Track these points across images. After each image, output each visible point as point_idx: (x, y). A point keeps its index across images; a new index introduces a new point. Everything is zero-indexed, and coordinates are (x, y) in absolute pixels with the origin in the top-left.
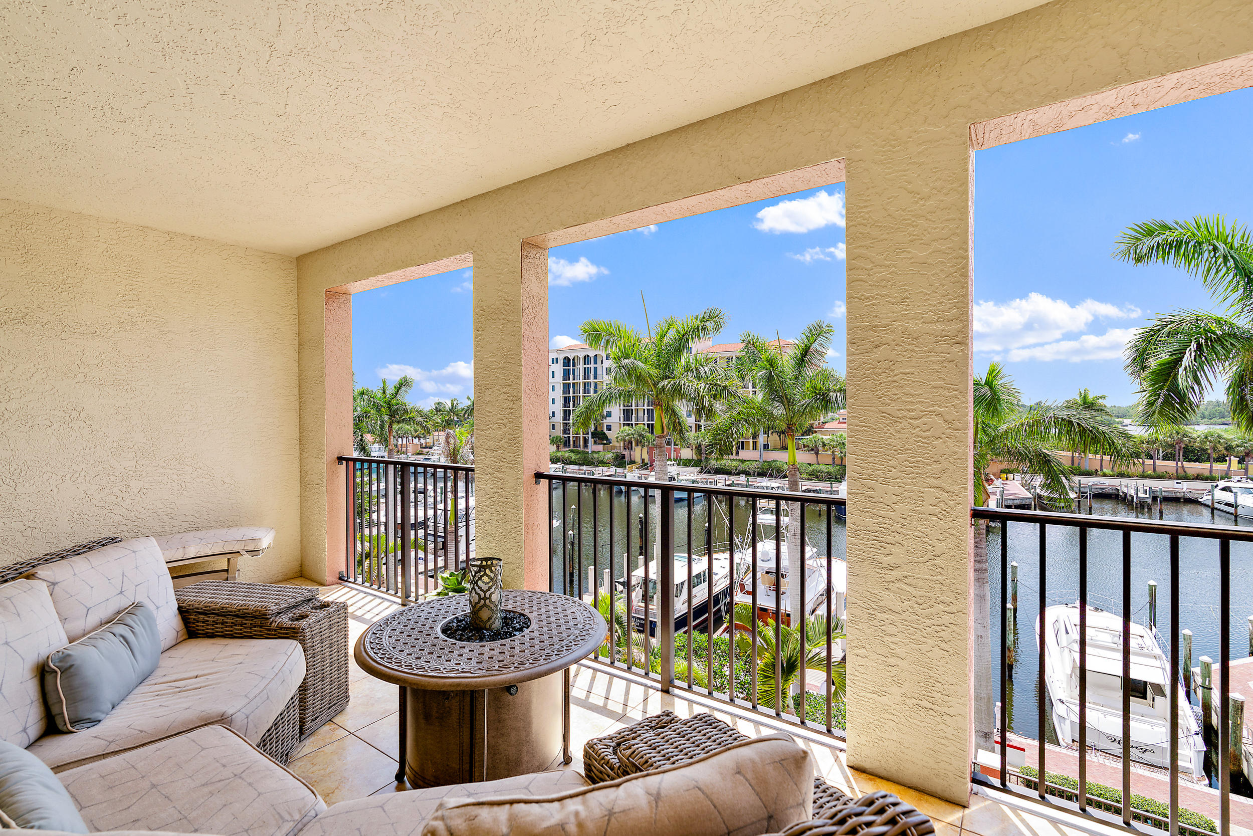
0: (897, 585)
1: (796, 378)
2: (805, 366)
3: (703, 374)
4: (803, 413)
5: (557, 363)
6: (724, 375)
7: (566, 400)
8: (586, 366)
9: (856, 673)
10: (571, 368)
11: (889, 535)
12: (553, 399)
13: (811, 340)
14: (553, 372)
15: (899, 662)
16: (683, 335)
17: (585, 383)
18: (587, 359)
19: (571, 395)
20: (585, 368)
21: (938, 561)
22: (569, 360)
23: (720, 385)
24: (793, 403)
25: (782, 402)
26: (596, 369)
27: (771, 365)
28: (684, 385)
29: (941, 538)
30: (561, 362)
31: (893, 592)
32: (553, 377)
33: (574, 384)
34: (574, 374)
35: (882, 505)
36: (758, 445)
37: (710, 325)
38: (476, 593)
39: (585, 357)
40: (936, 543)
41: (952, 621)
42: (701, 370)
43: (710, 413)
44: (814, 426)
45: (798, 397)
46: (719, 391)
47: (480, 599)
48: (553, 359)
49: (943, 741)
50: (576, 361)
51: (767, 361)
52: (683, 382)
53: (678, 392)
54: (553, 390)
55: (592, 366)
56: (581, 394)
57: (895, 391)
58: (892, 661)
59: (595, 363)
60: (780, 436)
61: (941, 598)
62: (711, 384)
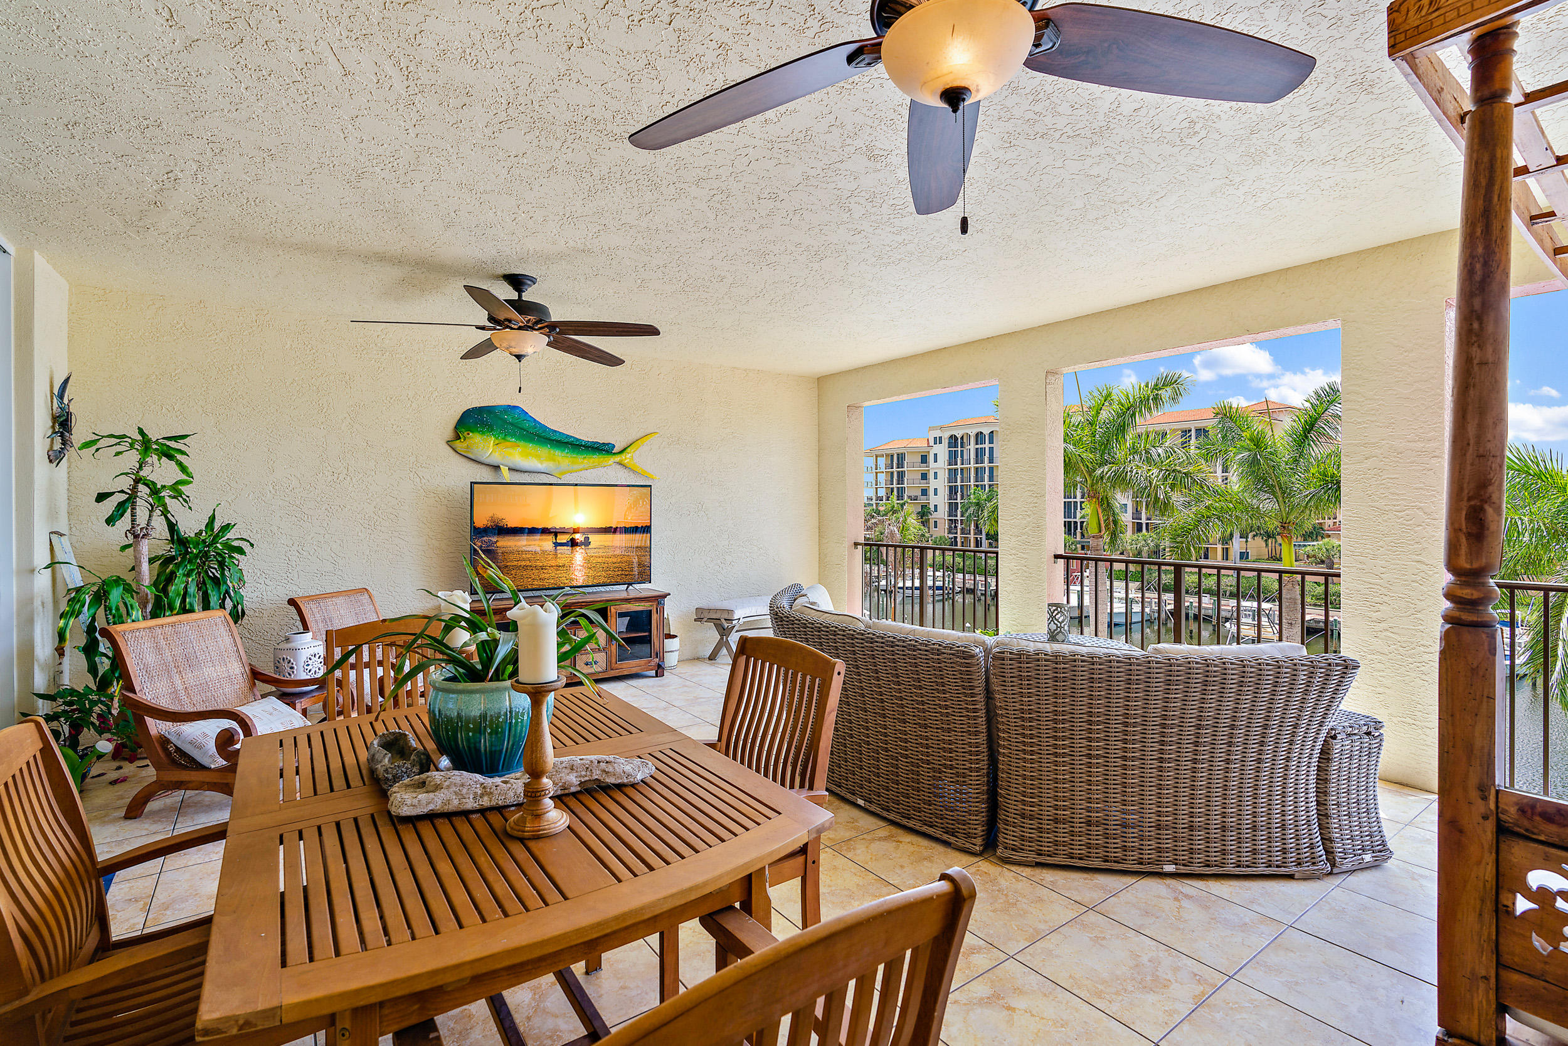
0: (1385, 634)
1: (1296, 461)
2: (1309, 444)
3: (1155, 457)
4: (1306, 507)
5: (940, 443)
6: (1185, 458)
7: (953, 491)
8: (979, 446)
9: (1350, 700)
10: (959, 449)
11: (1378, 597)
12: (936, 490)
13: (1320, 410)
14: (936, 455)
15: (1386, 691)
16: (1129, 409)
17: (977, 468)
18: (979, 437)
19: (959, 483)
20: (977, 449)
21: (1419, 615)
22: (956, 439)
23: (1179, 472)
24: (1290, 494)
25: (1274, 493)
26: (991, 449)
27: (1257, 445)
28: (1131, 471)
29: (1421, 598)
30: (945, 442)
31: (1381, 639)
32: (936, 461)
33: (962, 469)
34: (962, 456)
35: (1371, 575)
36: (1231, 553)
37: (1165, 394)
38: (1054, 623)
39: (977, 435)
40: (1417, 602)
41: (1431, 659)
42: (1153, 451)
43: (1164, 507)
44: (1326, 527)
45: (1299, 486)
46: (1177, 478)
47: (1057, 627)
48: (936, 438)
49: (1424, 748)
50: (965, 440)
51: (1251, 440)
52: (1129, 469)
53: (1121, 480)
54: (936, 478)
55: (987, 446)
56: (972, 483)
57: (1382, 491)
58: (1381, 690)
59: (991, 442)
60: (1266, 541)
61: (1422, 642)
62: (1167, 470)
